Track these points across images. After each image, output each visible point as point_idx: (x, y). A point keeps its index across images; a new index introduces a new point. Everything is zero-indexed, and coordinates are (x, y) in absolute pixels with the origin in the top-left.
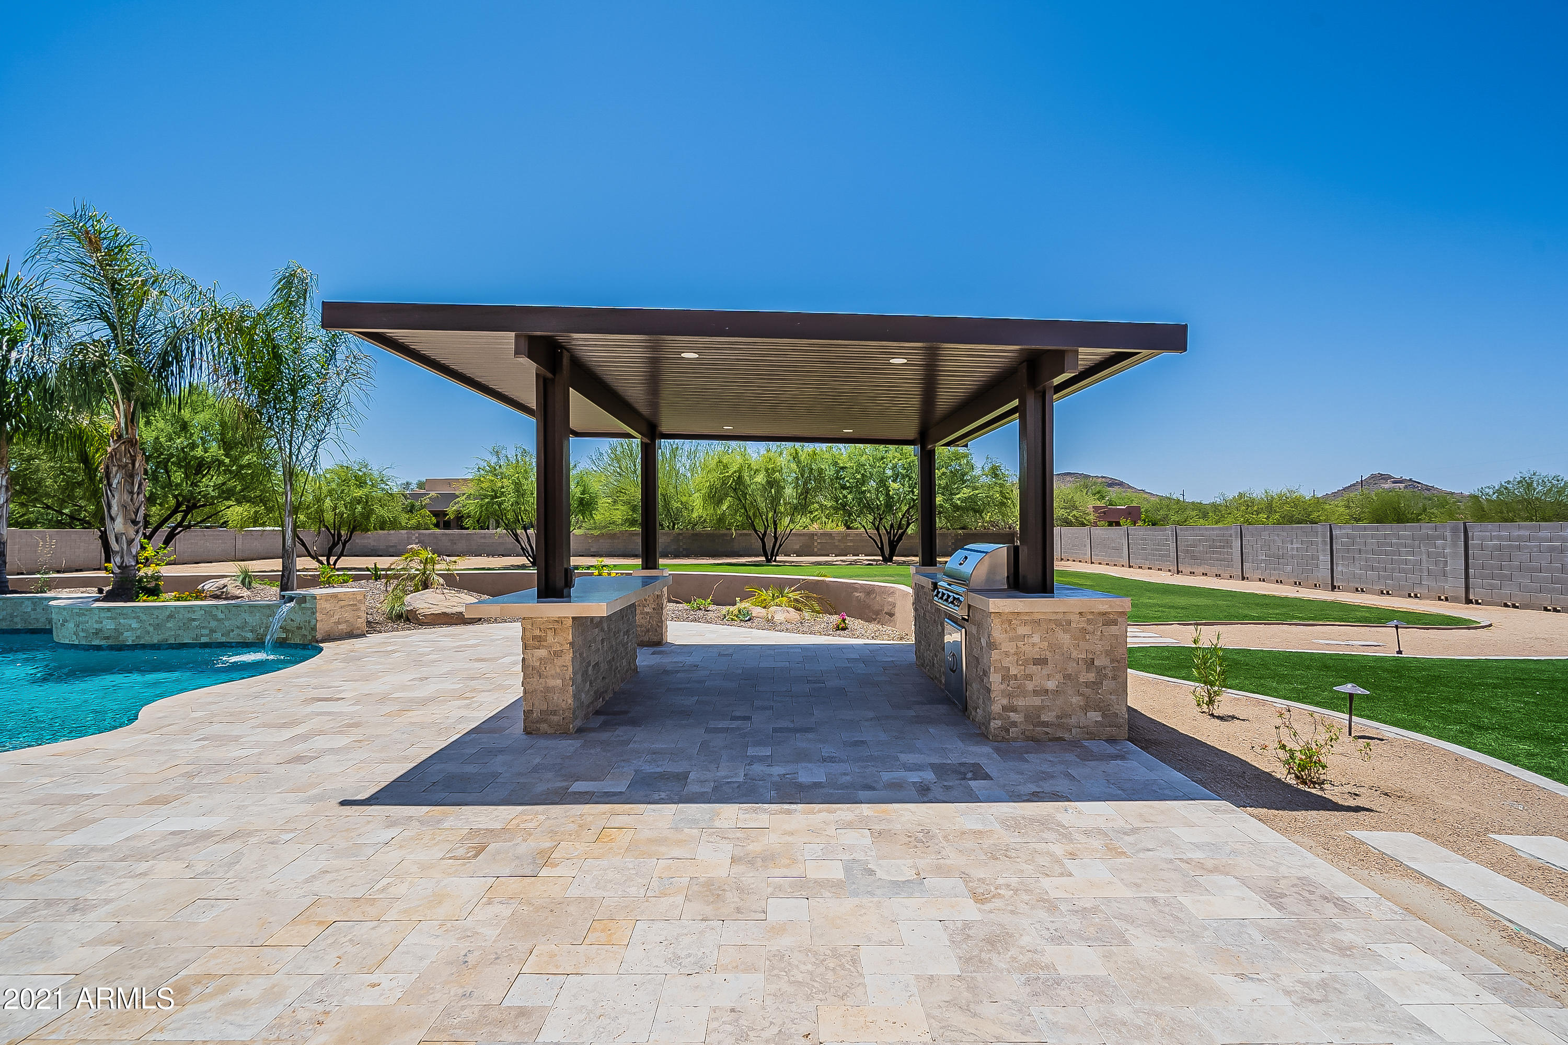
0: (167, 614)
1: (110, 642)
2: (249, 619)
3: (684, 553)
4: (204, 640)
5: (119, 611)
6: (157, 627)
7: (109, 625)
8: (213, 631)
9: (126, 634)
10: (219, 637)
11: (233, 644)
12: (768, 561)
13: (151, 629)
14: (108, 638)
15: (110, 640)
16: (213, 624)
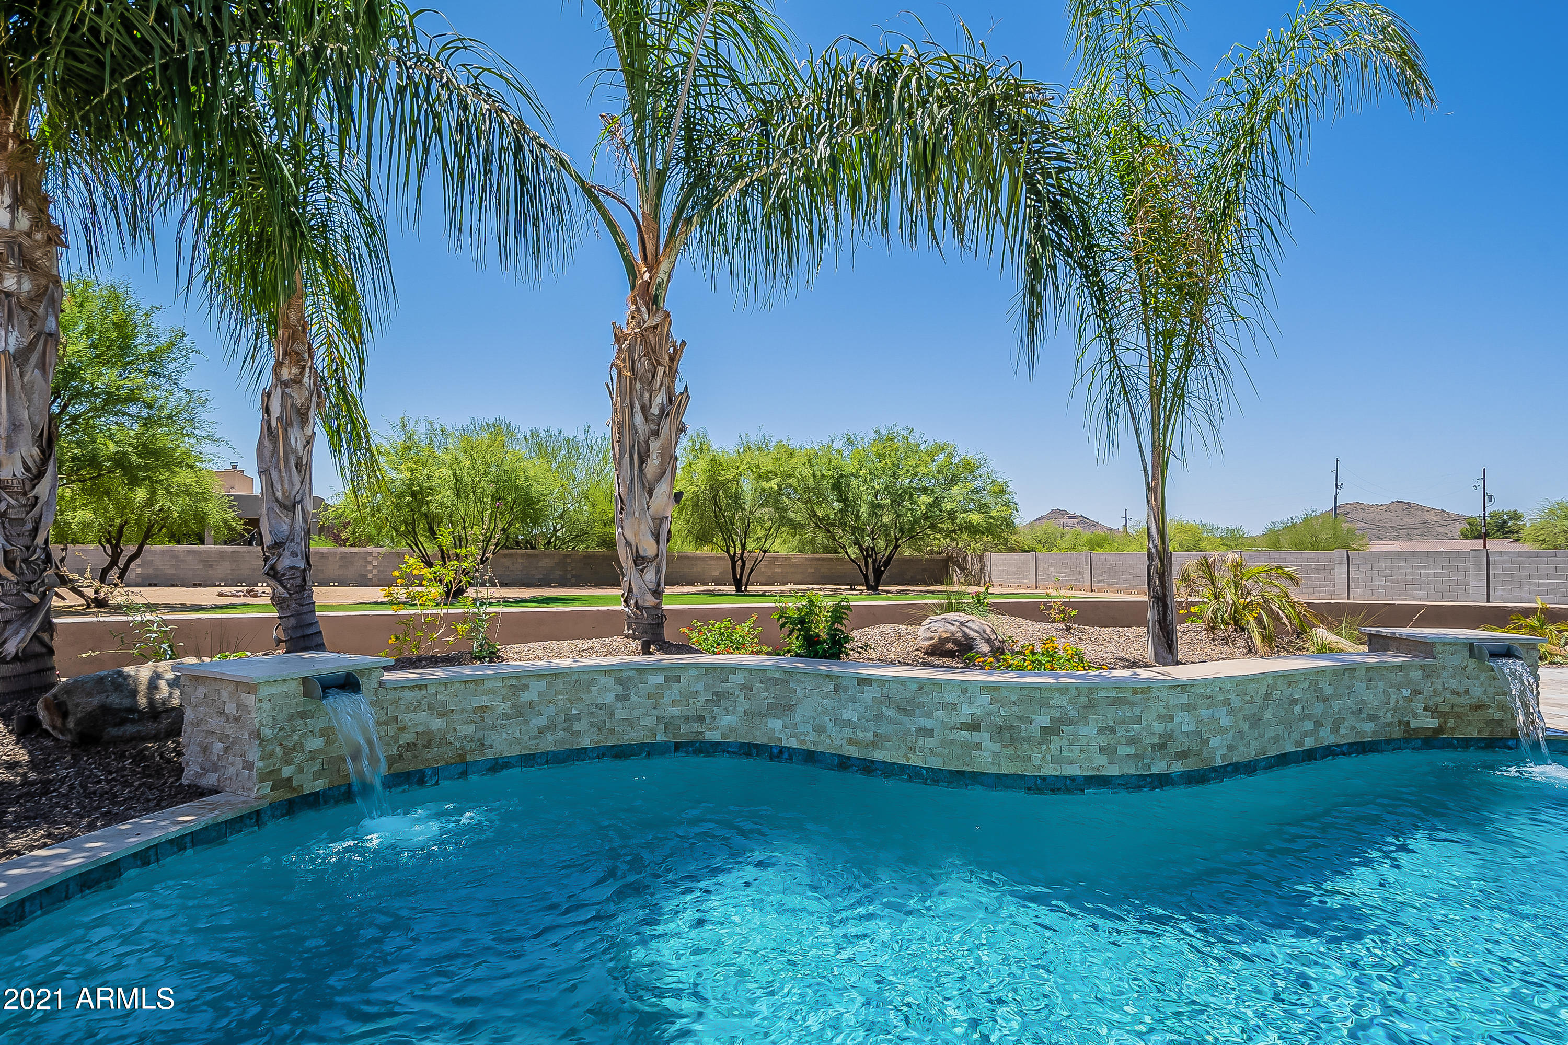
0: (1263, 690)
1: (1191, 764)
2: (1367, 695)
3: (573, 580)
4: (1309, 743)
5: (1200, 691)
6: (1255, 721)
7: (1185, 724)
8: (1318, 724)
9: (1214, 742)
10: (1328, 738)
11: (1345, 749)
12: (739, 589)
13: (1245, 727)
14: (1183, 755)
15: (1189, 760)
16: (1318, 709)
